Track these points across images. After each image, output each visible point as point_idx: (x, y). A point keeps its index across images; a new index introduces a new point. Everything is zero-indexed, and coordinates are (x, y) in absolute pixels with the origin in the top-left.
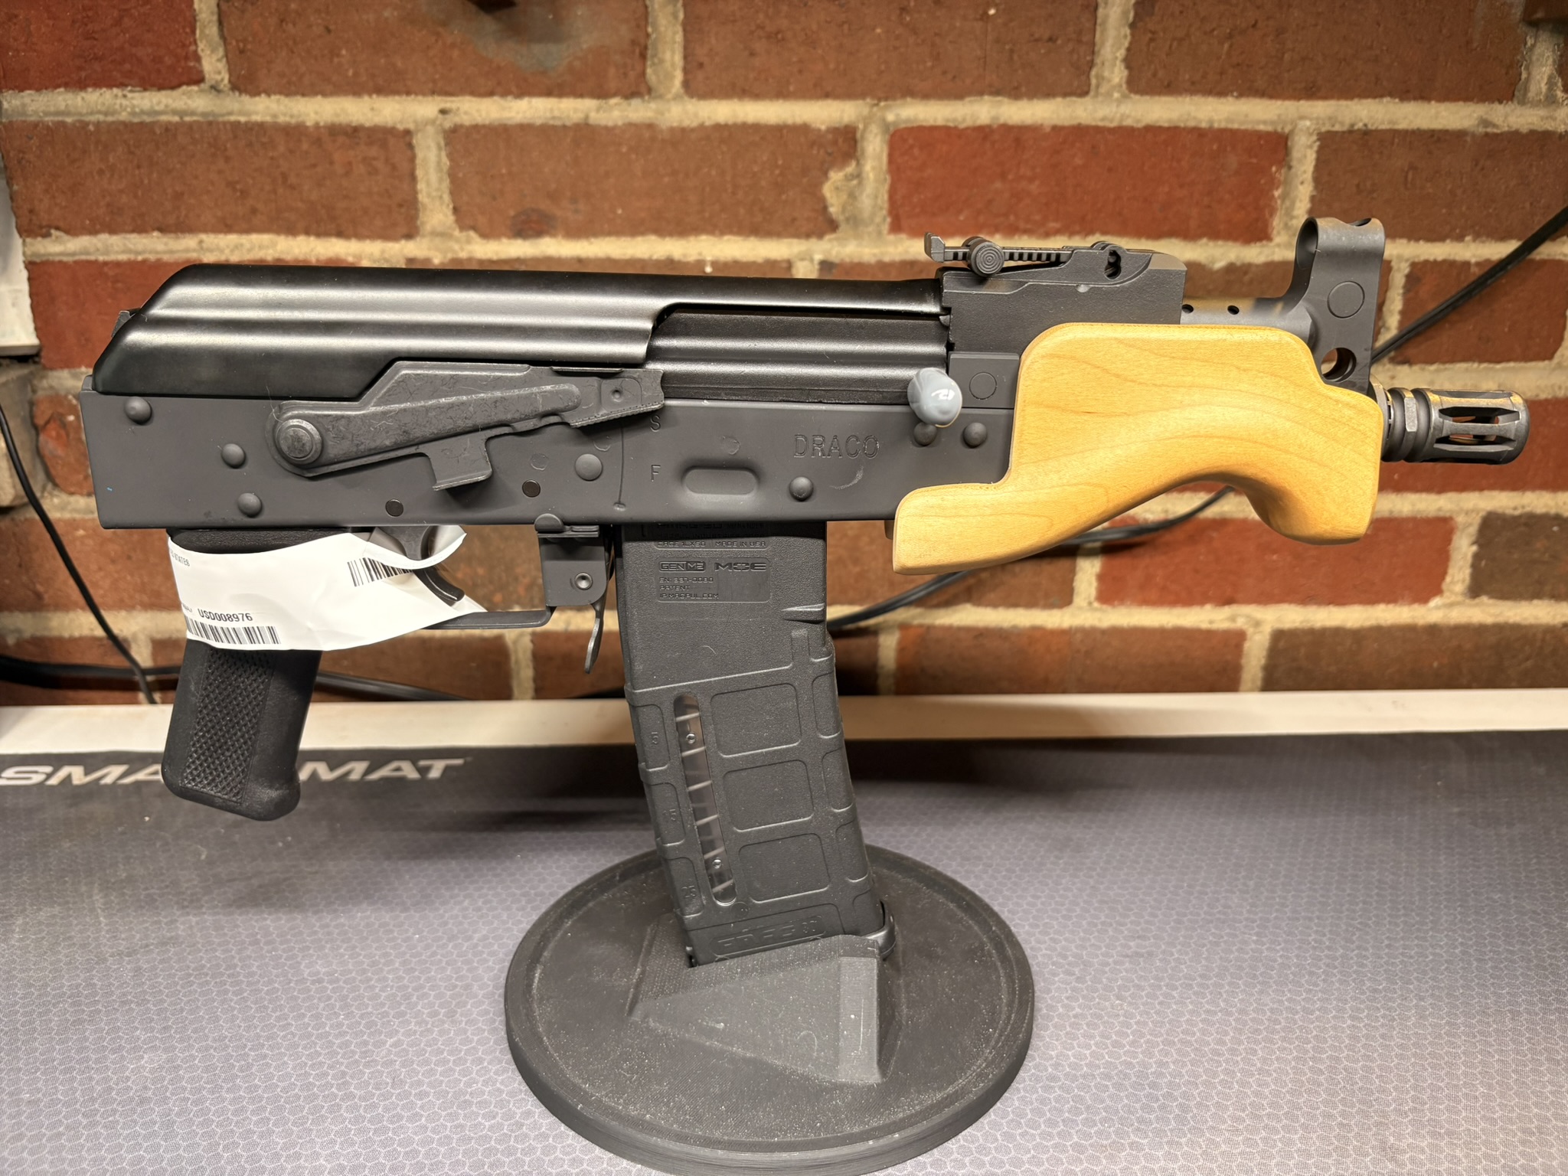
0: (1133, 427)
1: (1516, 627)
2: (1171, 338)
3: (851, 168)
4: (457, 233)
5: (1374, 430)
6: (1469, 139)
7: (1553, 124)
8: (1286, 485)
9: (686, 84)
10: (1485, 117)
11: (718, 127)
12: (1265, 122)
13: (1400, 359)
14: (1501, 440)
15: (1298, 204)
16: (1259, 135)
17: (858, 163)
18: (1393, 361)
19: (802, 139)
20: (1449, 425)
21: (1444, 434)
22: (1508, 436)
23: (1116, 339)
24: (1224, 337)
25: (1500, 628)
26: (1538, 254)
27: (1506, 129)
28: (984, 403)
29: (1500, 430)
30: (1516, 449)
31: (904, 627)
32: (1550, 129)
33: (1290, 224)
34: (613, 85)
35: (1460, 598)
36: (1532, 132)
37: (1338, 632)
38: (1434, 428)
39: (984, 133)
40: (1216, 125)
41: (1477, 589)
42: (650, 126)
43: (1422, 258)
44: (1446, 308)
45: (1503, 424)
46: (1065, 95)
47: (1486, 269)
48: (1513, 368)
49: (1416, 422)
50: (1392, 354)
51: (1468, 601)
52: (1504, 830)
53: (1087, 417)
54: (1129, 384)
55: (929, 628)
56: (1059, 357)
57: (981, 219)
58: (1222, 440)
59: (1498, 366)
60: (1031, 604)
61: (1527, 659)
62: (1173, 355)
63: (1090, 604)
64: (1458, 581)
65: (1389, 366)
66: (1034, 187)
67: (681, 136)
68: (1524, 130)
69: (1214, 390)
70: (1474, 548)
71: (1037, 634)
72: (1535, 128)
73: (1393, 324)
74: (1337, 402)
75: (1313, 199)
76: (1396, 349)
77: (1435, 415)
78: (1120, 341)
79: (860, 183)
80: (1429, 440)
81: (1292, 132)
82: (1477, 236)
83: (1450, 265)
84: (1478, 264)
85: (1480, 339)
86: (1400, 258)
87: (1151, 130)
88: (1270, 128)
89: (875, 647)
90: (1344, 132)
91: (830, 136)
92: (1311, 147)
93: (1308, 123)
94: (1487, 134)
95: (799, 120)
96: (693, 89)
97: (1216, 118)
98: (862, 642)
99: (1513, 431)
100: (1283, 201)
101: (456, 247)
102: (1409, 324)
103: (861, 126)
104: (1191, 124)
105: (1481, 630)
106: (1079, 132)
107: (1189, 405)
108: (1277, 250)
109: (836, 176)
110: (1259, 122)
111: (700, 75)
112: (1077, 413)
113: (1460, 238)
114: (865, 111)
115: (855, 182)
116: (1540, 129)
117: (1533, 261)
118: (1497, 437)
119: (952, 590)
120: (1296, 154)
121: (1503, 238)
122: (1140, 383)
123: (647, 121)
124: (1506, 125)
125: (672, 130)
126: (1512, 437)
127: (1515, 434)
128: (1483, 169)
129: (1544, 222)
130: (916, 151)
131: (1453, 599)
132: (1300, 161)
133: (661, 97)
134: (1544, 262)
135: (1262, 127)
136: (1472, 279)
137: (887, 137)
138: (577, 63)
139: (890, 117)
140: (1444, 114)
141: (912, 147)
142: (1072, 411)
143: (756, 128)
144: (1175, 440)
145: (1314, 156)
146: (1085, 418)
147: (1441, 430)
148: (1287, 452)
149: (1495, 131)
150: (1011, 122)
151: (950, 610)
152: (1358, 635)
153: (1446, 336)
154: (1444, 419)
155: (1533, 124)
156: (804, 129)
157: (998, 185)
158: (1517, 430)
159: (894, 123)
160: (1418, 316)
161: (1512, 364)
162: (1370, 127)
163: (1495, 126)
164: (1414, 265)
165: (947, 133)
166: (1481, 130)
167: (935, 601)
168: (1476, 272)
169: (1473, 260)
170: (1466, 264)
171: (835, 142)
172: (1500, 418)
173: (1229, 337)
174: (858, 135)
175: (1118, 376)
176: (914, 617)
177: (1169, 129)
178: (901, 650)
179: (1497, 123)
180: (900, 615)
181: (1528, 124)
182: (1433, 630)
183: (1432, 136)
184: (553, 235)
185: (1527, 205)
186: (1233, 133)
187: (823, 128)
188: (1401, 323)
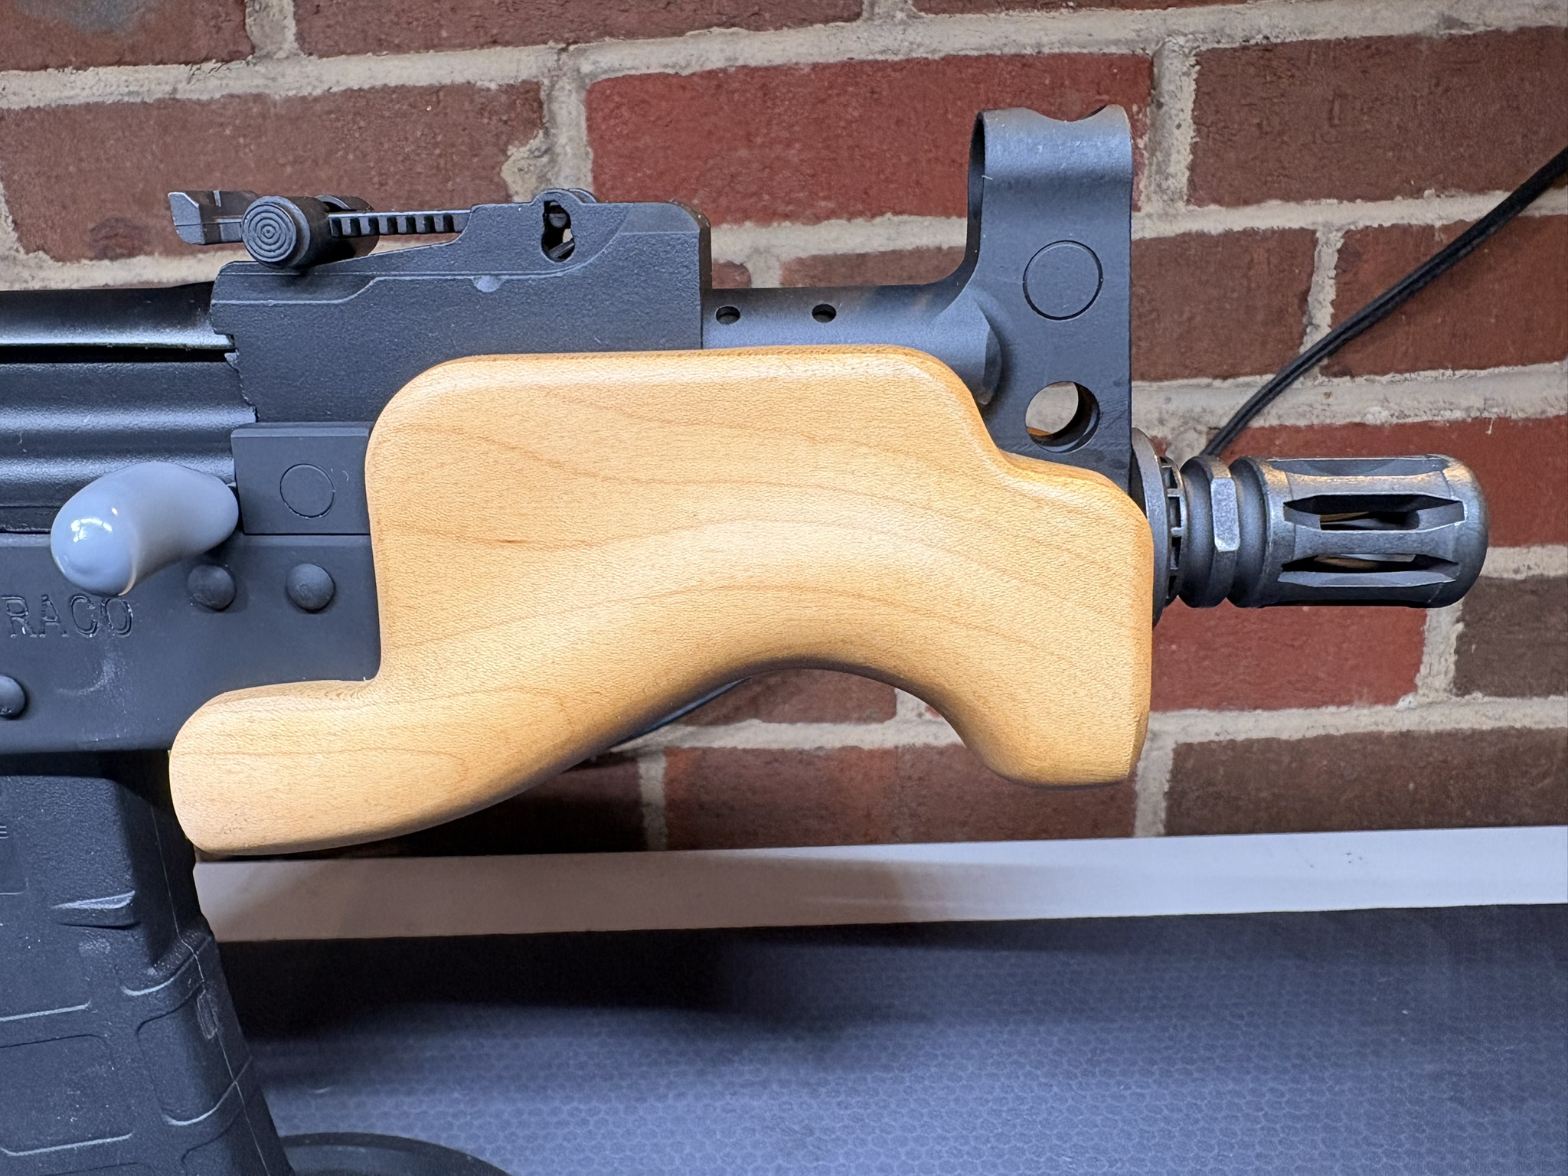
0: (599, 568)
1: (1525, 733)
2: (656, 380)
3: (537, 141)
4: (22, 255)
5: (1129, 560)
6: (1424, 47)
7: (1554, 15)
8: (942, 681)
9: (300, 37)
10: (1447, 13)
11: (350, 94)
12: (1116, 42)
13: (1336, 369)
14: (1424, 562)
15: (1174, 157)
16: (1109, 60)
17: (547, 134)
18: (1326, 372)
19: (467, 106)
20: (1310, 534)
21: (1298, 555)
22: (1440, 554)
23: (541, 388)
24: (772, 373)
25: (1501, 735)
26: (1538, 208)
27: (1482, 28)
28: (315, 525)
29: (1422, 542)
30: (1458, 579)
31: (670, 752)
32: (1551, 23)
33: (1164, 186)
34: (202, 44)
35: (1444, 696)
36: (1522, 30)
37: (1269, 745)
38: (1275, 543)
39: (716, 79)
40: (1046, 50)
41: (1464, 683)
42: (258, 98)
43: (1361, 225)
44: (1400, 292)
45: (1429, 529)
46: (826, 21)
47: (1459, 233)
48: (1506, 374)
49: (1237, 531)
50: (1325, 362)
51: (1454, 699)
52: (1507, 1114)
53: (507, 551)
54: (582, 479)
55: (706, 751)
56: (428, 430)
57: (723, 201)
58: (786, 594)
59: (1483, 373)
60: (841, 717)
61: (1545, 776)
62: (668, 416)
63: (920, 715)
64: (1439, 673)
65: (1321, 379)
66: (793, 154)
67: (302, 108)
68: (1510, 28)
69: (764, 487)
70: (1460, 626)
71: (850, 755)
72: (1527, 24)
73: (1322, 320)
74: (1038, 501)
75: (1194, 148)
76: (1330, 354)
77: (1276, 513)
78: (547, 391)
79: (553, 161)
80: (1267, 569)
81: (1157, 53)
82: (1442, 189)
83: (1404, 230)
84: (1445, 229)
85: (1454, 335)
86: (1327, 226)
87: (953, 62)
88: (1125, 51)
89: (636, 776)
90: (1235, 50)
91: (504, 98)
92: (1187, 74)
93: (1181, 40)
94: (1451, 38)
95: (459, 79)
96: (310, 45)
97: (1045, 40)
98: (618, 772)
99: (1451, 545)
100: (1153, 154)
101: (26, 274)
102: (1346, 320)
103: (546, 82)
104: (1010, 50)
105: (1474, 738)
106: (851, 69)
107: (711, 521)
108: (1148, 222)
109: (518, 153)
110: (1109, 43)
111: (319, 22)
112: (488, 543)
113: (1417, 193)
114: (551, 60)
115: (545, 159)
116: (1534, 25)
117: (1530, 219)
118: (1418, 556)
119: (731, 702)
120: (1166, 86)
121: (1482, 189)
122: (606, 479)
123: (255, 91)
124: (1480, 22)
125: (288, 100)
126: (1450, 557)
127: (1456, 551)
128: (1447, 90)
129: (1544, 162)
130: (625, 112)
131: (1432, 696)
132: (1174, 95)
133: (268, 56)
134: (1547, 220)
135: (1113, 49)
136: (1436, 251)
137: (584, 94)
138: (151, 17)
139: (586, 68)
140: (1385, 13)
141: (619, 106)
142: (477, 540)
143: (402, 92)
144: (683, 597)
145: (1194, 86)
146: (506, 553)
147: (1291, 545)
148: (930, 614)
149: (1465, 32)
150: (753, 63)
151: (732, 728)
152: (1299, 749)
153: (1400, 335)
154: (1296, 522)
155: (1524, 18)
156: (468, 90)
157: (743, 153)
158: (1458, 539)
159: (592, 75)
160: (1359, 307)
161: (1503, 369)
162: (1273, 40)
163: (1463, 25)
164: (1348, 235)
165: (667, 83)
166: (1444, 32)
167: (711, 716)
168: (1446, 240)
169: (1438, 224)
170: (1429, 229)
171: (512, 106)
172: (1423, 514)
173: (783, 371)
174: (543, 95)
175: (557, 464)
176: (683, 739)
177: (978, 58)
178: (670, 782)
179: (1467, 21)
180: (666, 736)
181: (1516, 19)
182: (1405, 739)
183: (1368, 47)
184: (150, 253)
185: (1519, 139)
186: (1072, 58)
187: (493, 86)
188: (1334, 317)
